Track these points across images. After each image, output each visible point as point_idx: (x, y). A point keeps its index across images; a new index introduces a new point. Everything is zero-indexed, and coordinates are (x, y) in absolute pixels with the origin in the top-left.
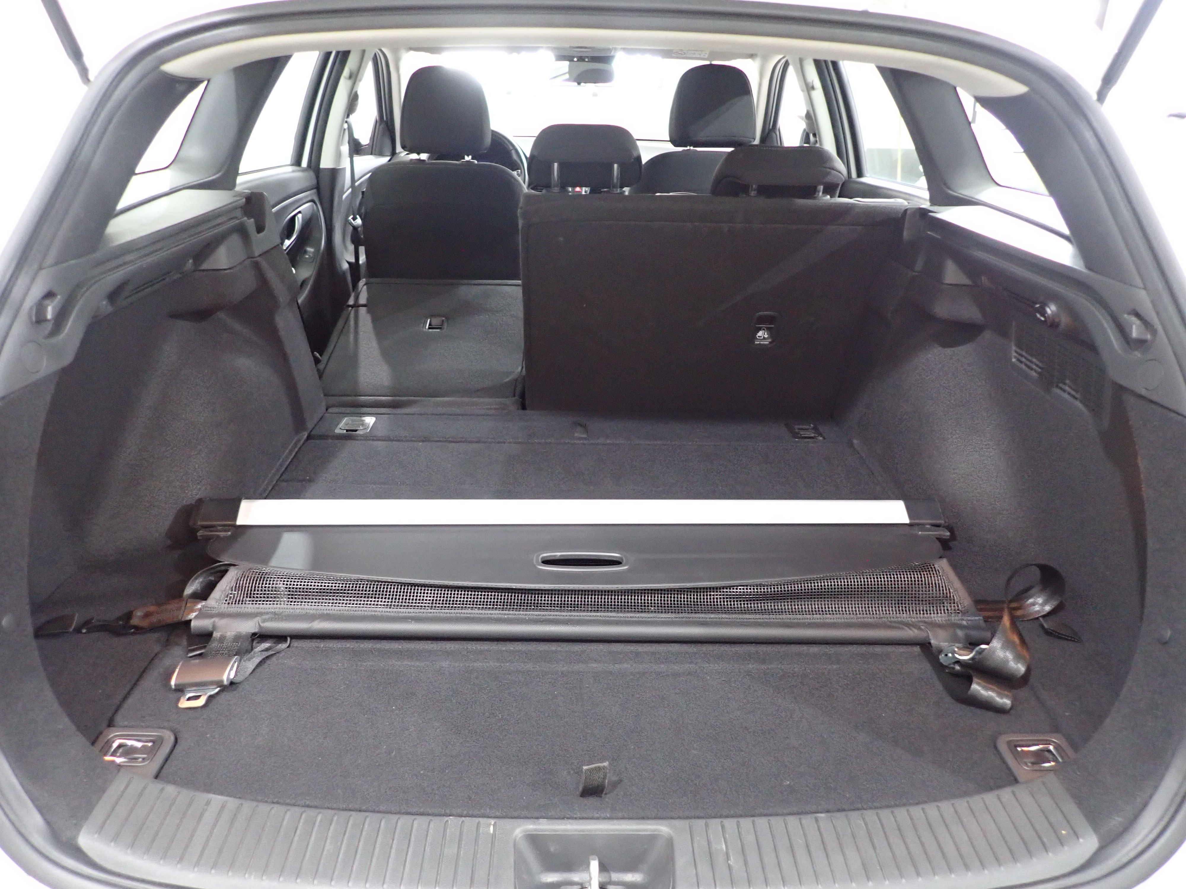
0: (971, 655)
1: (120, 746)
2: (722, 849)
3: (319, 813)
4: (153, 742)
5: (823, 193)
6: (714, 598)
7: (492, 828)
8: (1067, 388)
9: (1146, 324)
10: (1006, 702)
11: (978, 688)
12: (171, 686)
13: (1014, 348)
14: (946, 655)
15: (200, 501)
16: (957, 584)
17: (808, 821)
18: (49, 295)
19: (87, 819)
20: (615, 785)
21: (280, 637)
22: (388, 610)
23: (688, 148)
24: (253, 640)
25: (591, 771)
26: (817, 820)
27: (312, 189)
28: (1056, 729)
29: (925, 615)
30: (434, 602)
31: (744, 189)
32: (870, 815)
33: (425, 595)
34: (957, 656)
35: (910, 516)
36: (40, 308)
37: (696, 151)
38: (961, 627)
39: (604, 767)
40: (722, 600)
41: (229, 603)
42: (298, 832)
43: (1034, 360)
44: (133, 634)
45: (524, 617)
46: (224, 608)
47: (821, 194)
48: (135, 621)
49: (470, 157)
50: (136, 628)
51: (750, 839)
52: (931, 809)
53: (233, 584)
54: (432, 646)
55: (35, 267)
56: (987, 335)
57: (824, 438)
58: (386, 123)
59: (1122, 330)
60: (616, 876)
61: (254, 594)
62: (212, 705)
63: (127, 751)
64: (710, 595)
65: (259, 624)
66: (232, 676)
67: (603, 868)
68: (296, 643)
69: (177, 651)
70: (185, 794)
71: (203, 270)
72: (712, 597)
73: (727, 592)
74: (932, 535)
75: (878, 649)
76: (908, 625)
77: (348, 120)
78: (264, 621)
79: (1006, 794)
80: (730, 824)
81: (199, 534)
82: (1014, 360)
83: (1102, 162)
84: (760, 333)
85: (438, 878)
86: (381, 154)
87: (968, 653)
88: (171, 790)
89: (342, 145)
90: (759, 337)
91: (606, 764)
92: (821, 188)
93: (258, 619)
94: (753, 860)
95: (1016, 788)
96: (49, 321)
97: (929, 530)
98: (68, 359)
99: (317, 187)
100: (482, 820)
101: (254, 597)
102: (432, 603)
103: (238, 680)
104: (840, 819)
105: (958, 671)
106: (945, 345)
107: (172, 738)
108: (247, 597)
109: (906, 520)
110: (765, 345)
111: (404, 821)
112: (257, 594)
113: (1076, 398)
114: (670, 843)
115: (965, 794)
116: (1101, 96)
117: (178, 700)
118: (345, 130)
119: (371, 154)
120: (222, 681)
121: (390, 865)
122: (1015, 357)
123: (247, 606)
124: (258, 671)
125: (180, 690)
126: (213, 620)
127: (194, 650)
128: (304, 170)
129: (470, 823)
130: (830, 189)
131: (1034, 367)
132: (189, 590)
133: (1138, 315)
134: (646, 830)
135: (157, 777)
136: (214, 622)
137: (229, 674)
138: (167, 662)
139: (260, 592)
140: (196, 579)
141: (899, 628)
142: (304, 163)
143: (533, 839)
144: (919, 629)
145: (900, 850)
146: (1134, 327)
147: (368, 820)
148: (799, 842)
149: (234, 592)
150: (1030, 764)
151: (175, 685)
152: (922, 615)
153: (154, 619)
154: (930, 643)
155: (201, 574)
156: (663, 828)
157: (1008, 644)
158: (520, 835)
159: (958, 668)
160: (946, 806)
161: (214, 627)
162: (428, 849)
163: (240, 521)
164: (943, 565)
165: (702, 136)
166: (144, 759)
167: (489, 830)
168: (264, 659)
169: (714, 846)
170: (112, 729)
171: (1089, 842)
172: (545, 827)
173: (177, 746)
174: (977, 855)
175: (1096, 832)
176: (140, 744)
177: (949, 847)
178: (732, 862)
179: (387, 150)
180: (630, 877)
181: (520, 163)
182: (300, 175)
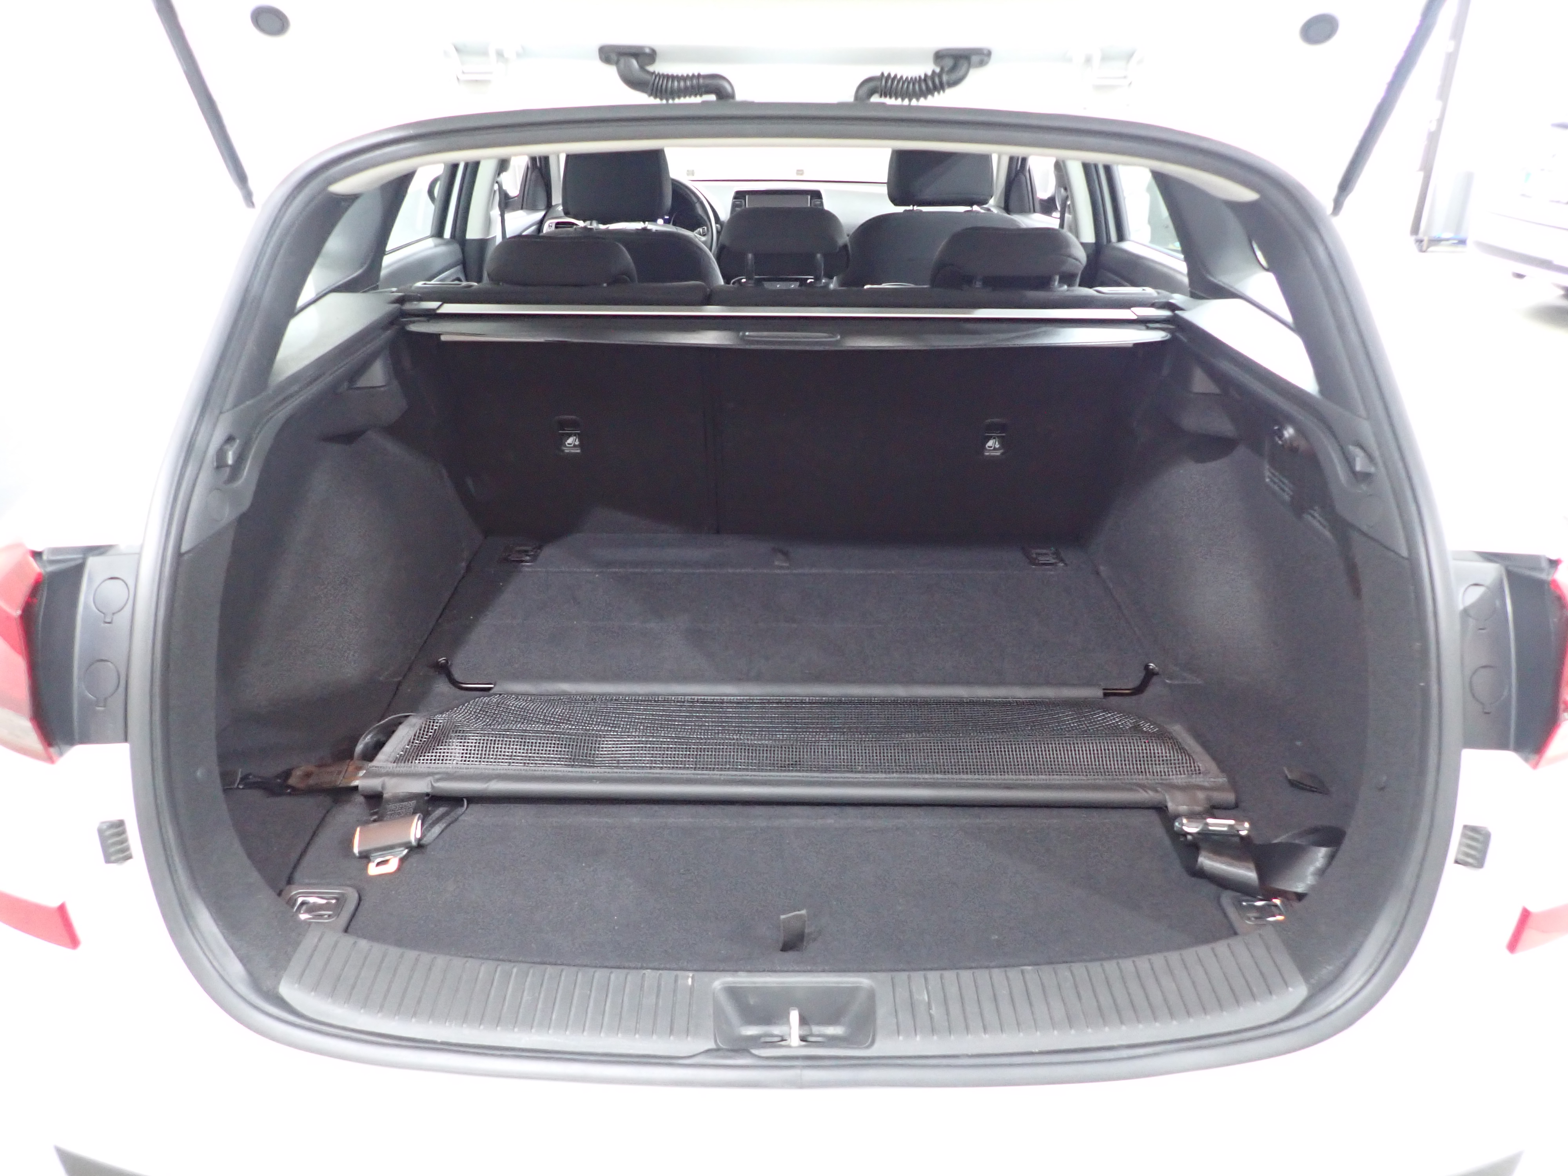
0: (1199, 829)
1: (303, 903)
2: (924, 1000)
3: (514, 967)
4: (337, 899)
5: (1060, 282)
7: (690, 981)
8: (1317, 515)
9: (1370, 458)
12: (354, 852)
13: (1267, 467)
17: (1014, 974)
18: (230, 439)
19: (285, 969)
20: (815, 940)
21: (456, 799)
23: (911, 208)
24: (427, 802)
25: (788, 920)
26: (1023, 972)
27: (459, 265)
29: (1163, 776)
31: (969, 280)
32: (1079, 968)
36: (221, 455)
37: (921, 211)
39: (802, 916)
41: (401, 762)
42: (495, 984)
43: (1288, 483)
44: (291, 795)
46: (394, 767)
47: (1056, 283)
48: (293, 781)
49: (647, 222)
50: (295, 788)
51: (953, 991)
52: (1143, 963)
55: (217, 412)
56: (1241, 452)
57: (1066, 565)
58: (540, 169)
59: (1349, 461)
60: (816, 1029)
62: (406, 869)
63: (312, 909)
66: (418, 837)
67: (803, 1021)
70: (378, 949)
71: (358, 388)
76: (1144, 787)
77: (499, 179)
78: (437, 781)
79: (1221, 947)
80: (933, 976)
82: (1267, 480)
83: (1333, 279)
84: (990, 443)
85: (638, 1026)
86: (533, 208)
88: (363, 944)
89: (491, 210)
90: (989, 447)
91: (804, 913)
92: (1057, 277)
93: (430, 779)
94: (955, 1009)
95: (1233, 941)
96: (228, 466)
98: (246, 503)
99: (464, 263)
100: (680, 973)
104: (1046, 971)
106: (1200, 460)
107: (356, 895)
110: (998, 456)
111: (600, 974)
113: (1325, 527)
114: (871, 996)
115: (1180, 948)
116: (1338, 206)
117: (366, 867)
118: (495, 192)
119: (522, 208)
120: (409, 843)
121: (589, 1014)
122: (1269, 477)
123: (417, 765)
126: (384, 779)
129: (667, 976)
130: (1068, 279)
131: (1287, 489)
132: (359, 748)
133: (1362, 448)
134: (848, 983)
135: (346, 930)
136: (383, 782)
137: (415, 835)
140: (368, 734)
141: (1134, 790)
142: (447, 234)
143: (733, 992)
144: (1156, 791)
145: (1105, 1000)
146: (1358, 459)
147: (564, 974)
148: (1003, 993)
150: (1253, 919)
151: (358, 851)
152: (1159, 777)
154: (1168, 809)
155: (372, 729)
156: (863, 981)
158: (719, 987)
160: (1158, 959)
161: (384, 787)
162: (626, 999)
165: (927, 195)
166: (329, 916)
167: (687, 982)
169: (916, 996)
170: (293, 886)
171: (1298, 992)
172: (743, 979)
173: (362, 903)
174: (1185, 1005)
175: (1307, 980)
176: (323, 901)
177: (1156, 997)
178: (933, 1012)
179: (542, 203)
180: (831, 1030)
181: (705, 218)
182: (442, 249)
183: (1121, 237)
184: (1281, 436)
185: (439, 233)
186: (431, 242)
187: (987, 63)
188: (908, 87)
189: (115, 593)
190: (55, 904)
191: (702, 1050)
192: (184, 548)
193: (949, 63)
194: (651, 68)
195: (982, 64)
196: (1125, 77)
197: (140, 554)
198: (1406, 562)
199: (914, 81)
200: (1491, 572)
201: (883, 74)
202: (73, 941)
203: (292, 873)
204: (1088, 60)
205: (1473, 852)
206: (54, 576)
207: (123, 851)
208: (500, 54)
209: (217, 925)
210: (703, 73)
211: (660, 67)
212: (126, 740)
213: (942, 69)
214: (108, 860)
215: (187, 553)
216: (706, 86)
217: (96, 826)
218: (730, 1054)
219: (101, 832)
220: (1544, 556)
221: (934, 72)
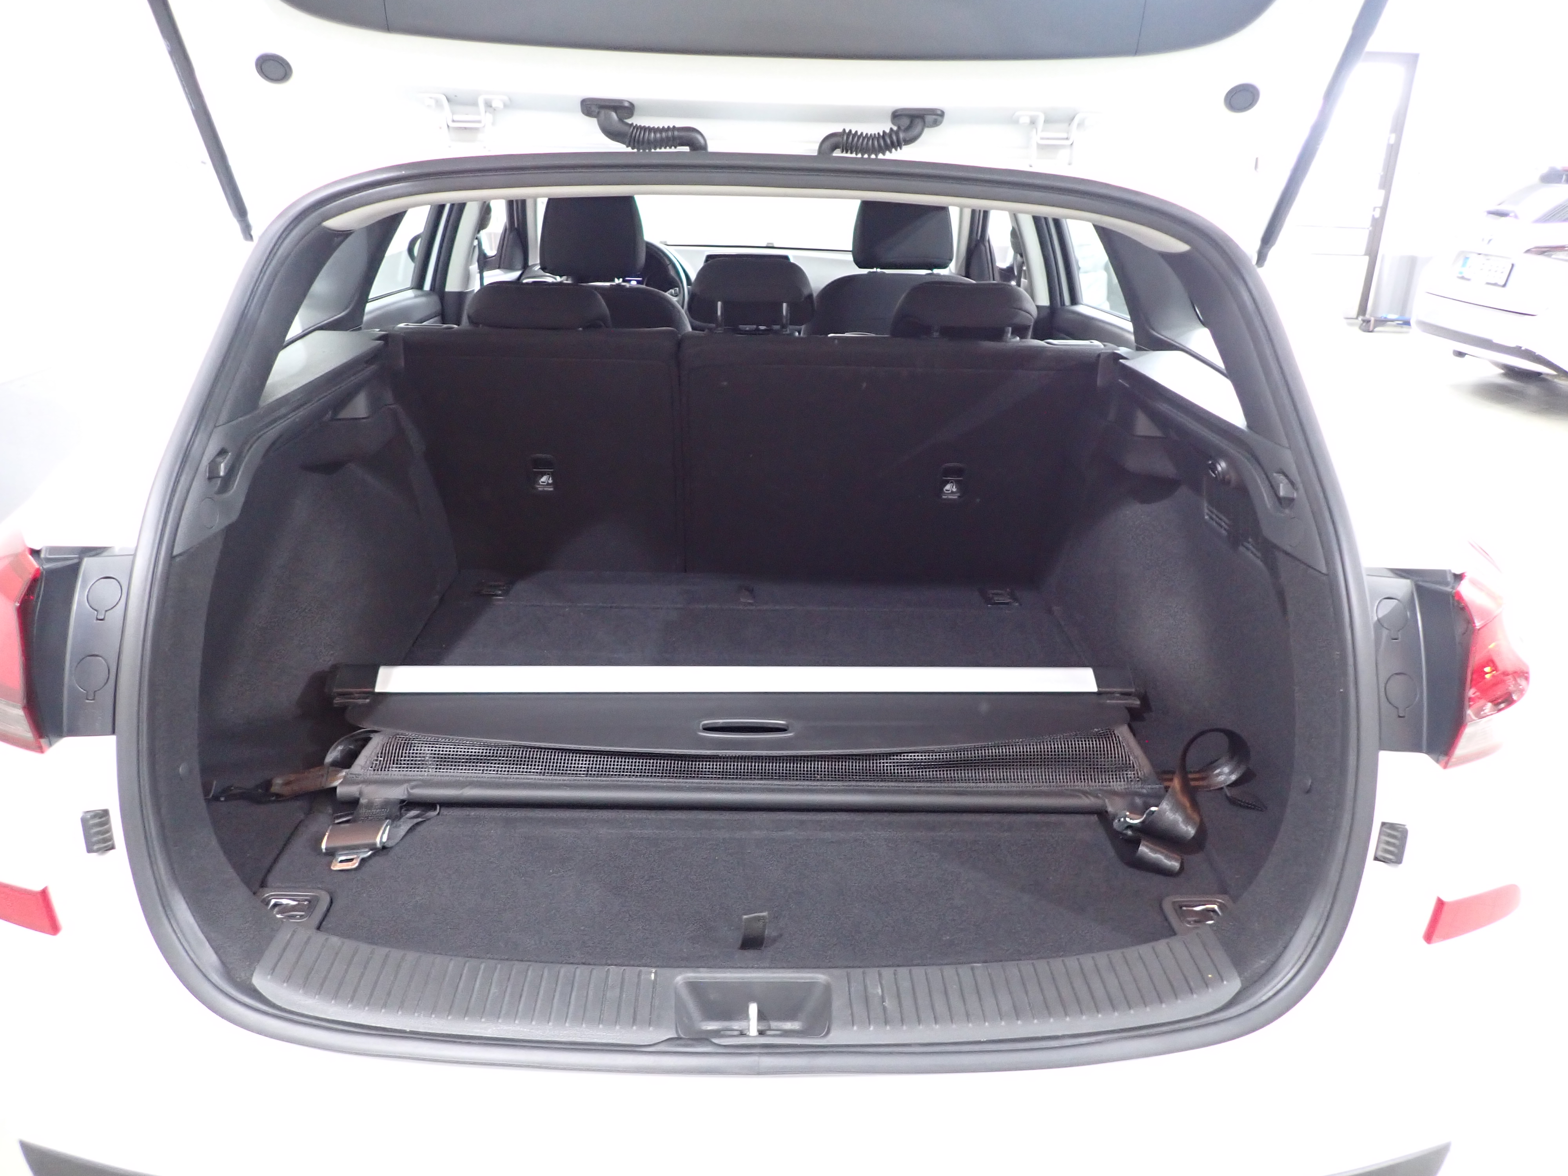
0: (1141, 820)
1: (276, 905)
2: (878, 993)
3: (482, 963)
4: (310, 901)
5: (1012, 333)
6: (884, 766)
7: (653, 976)
8: (1251, 547)
9: (1292, 483)
10: (1175, 864)
11: (1145, 850)
12: (321, 850)
13: (1206, 504)
14: (1119, 820)
15: (335, 668)
16: (1138, 751)
17: (964, 971)
18: (222, 452)
19: (259, 961)
20: (774, 940)
21: (428, 805)
22: (542, 777)
23: (875, 270)
24: (401, 808)
25: (749, 920)
26: (972, 969)
27: (439, 315)
28: (1223, 890)
29: (1104, 783)
30: (590, 769)
31: (927, 330)
32: (1026, 966)
33: (581, 762)
34: (1128, 820)
35: (1098, 686)
36: (213, 466)
37: (884, 273)
38: (1141, 795)
39: (763, 917)
40: (892, 768)
41: (374, 770)
42: (463, 978)
43: (1223, 518)
44: (273, 802)
45: (684, 785)
46: (370, 774)
47: (1009, 335)
48: (275, 789)
49: (621, 280)
50: (278, 795)
51: (905, 985)
52: (1087, 961)
53: (379, 750)
54: (588, 814)
55: (211, 425)
56: (1183, 492)
57: (1021, 605)
58: (517, 230)
59: (1274, 489)
60: (774, 1024)
61: (401, 760)
62: (366, 868)
63: (284, 909)
64: (880, 763)
65: (408, 790)
66: (385, 839)
67: (762, 1016)
68: (445, 812)
69: (322, 818)
70: (349, 945)
71: (340, 419)
72: (882, 765)
73: (897, 759)
74: (1121, 704)
75: (1053, 818)
76: (1085, 793)
77: (478, 236)
78: (413, 788)
79: (1161, 945)
80: (888, 973)
81: (335, 701)
82: (1207, 517)
83: (1257, 323)
84: (948, 487)
85: (602, 1016)
86: (510, 268)
87: (1139, 816)
88: (335, 940)
89: (471, 265)
90: (946, 490)
91: (765, 914)
92: (1010, 329)
93: (405, 786)
94: (907, 1002)
95: (1172, 940)
96: (220, 477)
97: (1118, 699)
98: (234, 516)
99: (442, 314)
100: (644, 969)
101: (401, 764)
102: (588, 771)
103: (389, 844)
104: (996, 968)
105: (1130, 837)
106: (1143, 501)
107: (328, 899)
108: (393, 764)
109: (1094, 689)
110: (954, 500)
111: (564, 970)
112: (404, 760)
113: (1258, 557)
115: (1122, 947)
116: (1262, 257)
117: (330, 864)
118: (475, 247)
119: (499, 268)
120: (375, 844)
121: (555, 1005)
122: (1208, 514)
123: (394, 773)
124: (408, 838)
125: (331, 853)
126: (360, 786)
127: (341, 817)
128: (427, 294)
129: (630, 972)
130: (1021, 331)
131: (1223, 524)
132: (330, 758)
133: (1285, 475)
134: (803, 978)
135: (318, 928)
136: (361, 788)
137: (381, 838)
138: (313, 828)
139: (407, 759)
140: (337, 746)
141: (1077, 796)
142: (427, 286)
143: (695, 987)
144: (1097, 797)
145: (1051, 994)
146: (1281, 485)
147: (531, 968)
148: (953, 989)
149: (380, 759)
150: (1192, 922)
151: (326, 849)
152: (1100, 784)
153: (296, 787)
154: (1107, 812)
155: (342, 741)
156: (820, 977)
157: (1178, 806)
158: (681, 982)
159: (1130, 833)
160: (1102, 958)
161: (361, 793)
162: (591, 993)
163: (378, 689)
164: (1123, 732)
165: (891, 257)
166: (301, 916)
167: (650, 976)
168: (413, 826)
169: (870, 990)
170: (266, 889)
171: (1233, 985)
172: (705, 975)
173: (333, 905)
174: (1126, 998)
175: (1240, 975)
176: (295, 903)
177: (1099, 992)
178: (886, 1004)
179: (519, 262)
180: (788, 1026)
181: (677, 279)
182: (422, 300)
183: (1074, 301)
184: (1214, 469)
185: (419, 284)
186: (411, 293)
187: (941, 122)
188: (867, 143)
189: (108, 593)
190: (38, 888)
191: (665, 1038)
192: (176, 552)
193: (906, 122)
194: (629, 121)
195: (936, 123)
196: (1067, 139)
197: (134, 555)
198: (1324, 578)
199: (873, 137)
200: (1403, 587)
201: (844, 130)
202: (53, 927)
203: (266, 876)
204: (1033, 122)
205: (1391, 848)
206: (51, 572)
207: (105, 841)
208: (488, 105)
209: (194, 916)
210: (677, 126)
211: (638, 120)
212: (113, 732)
213: (899, 128)
214: (90, 850)
215: (180, 555)
216: (680, 138)
217: (80, 815)
218: (690, 1042)
219: (84, 821)
220: (1450, 571)
221: (891, 129)
